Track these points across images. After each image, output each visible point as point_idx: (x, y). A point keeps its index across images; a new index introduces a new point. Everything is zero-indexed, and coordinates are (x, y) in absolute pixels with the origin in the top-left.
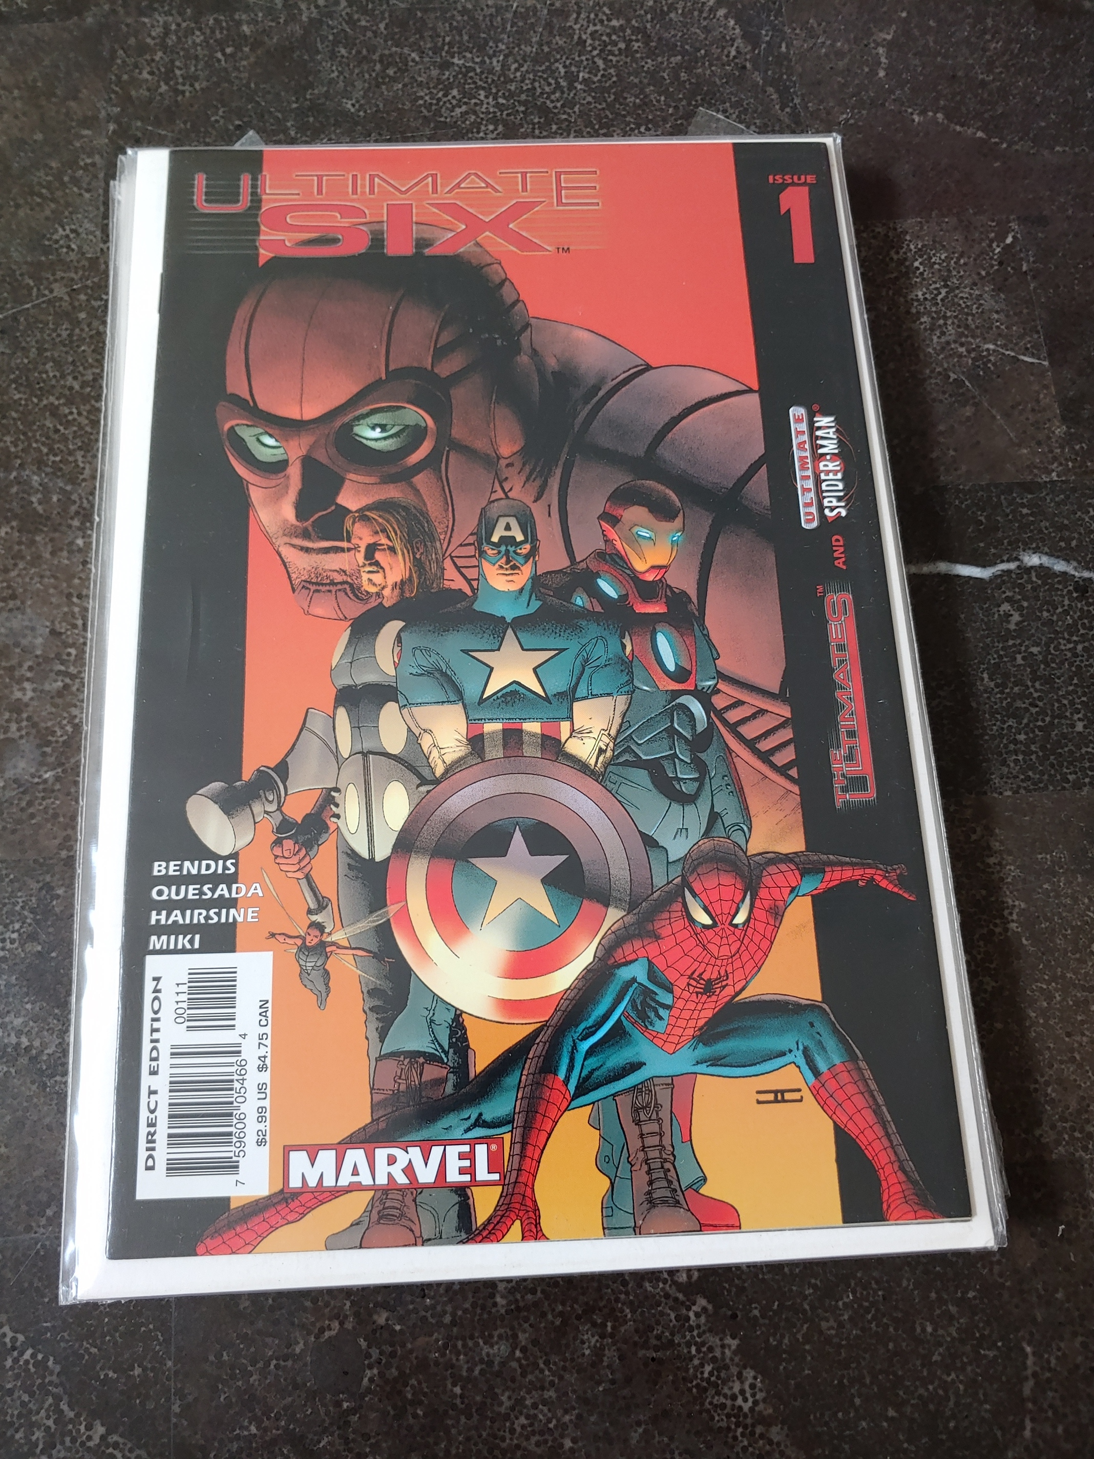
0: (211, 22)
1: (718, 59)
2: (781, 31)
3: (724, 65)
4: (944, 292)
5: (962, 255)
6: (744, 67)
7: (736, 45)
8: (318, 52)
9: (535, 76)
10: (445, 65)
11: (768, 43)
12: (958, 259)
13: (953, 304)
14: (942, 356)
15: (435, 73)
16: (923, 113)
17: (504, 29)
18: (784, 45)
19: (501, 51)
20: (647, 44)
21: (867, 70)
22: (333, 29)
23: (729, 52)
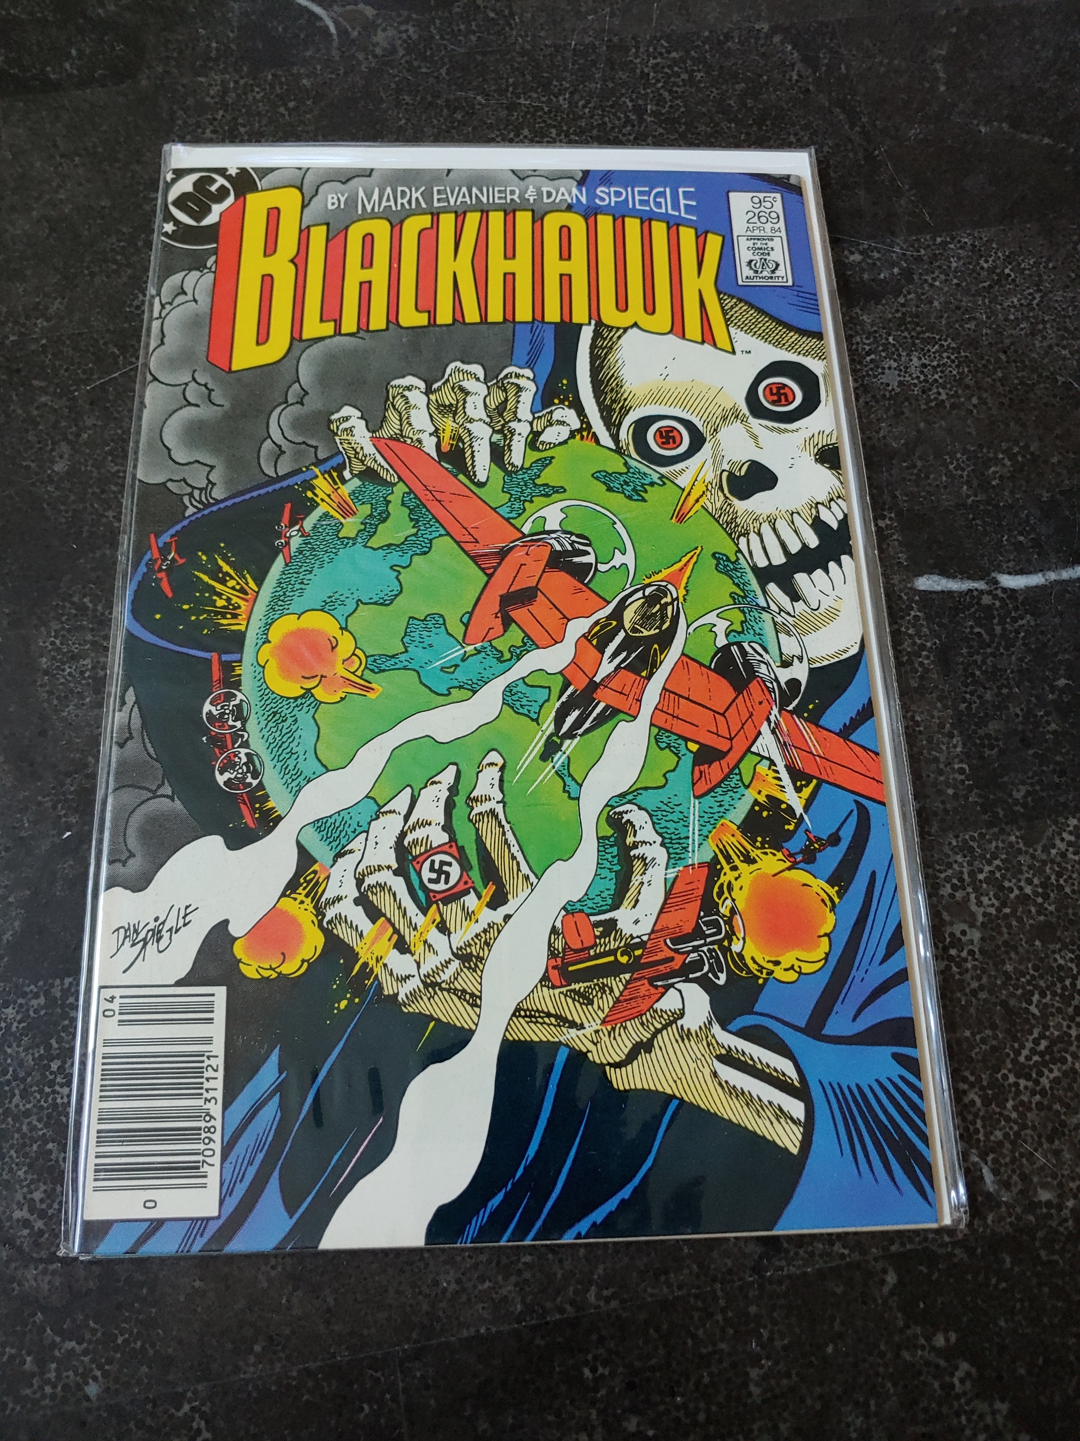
0: (270, 77)
1: (781, 84)
2: (837, 53)
3: (788, 89)
4: (1038, 296)
5: (1049, 259)
6: (808, 90)
7: (796, 69)
8: (382, 101)
9: (603, 110)
10: (512, 107)
11: (828, 65)
12: (1047, 263)
13: (1049, 308)
14: (1046, 361)
15: (503, 113)
16: (988, 123)
17: (566, 67)
18: (843, 66)
19: (566, 89)
20: (708, 73)
21: (927, 85)
22: (394, 77)
23: (791, 76)
